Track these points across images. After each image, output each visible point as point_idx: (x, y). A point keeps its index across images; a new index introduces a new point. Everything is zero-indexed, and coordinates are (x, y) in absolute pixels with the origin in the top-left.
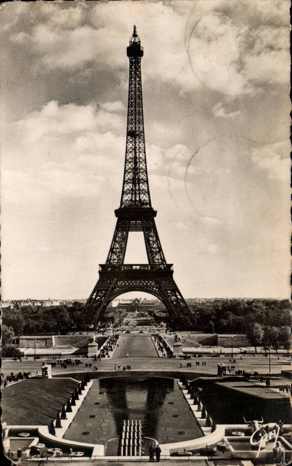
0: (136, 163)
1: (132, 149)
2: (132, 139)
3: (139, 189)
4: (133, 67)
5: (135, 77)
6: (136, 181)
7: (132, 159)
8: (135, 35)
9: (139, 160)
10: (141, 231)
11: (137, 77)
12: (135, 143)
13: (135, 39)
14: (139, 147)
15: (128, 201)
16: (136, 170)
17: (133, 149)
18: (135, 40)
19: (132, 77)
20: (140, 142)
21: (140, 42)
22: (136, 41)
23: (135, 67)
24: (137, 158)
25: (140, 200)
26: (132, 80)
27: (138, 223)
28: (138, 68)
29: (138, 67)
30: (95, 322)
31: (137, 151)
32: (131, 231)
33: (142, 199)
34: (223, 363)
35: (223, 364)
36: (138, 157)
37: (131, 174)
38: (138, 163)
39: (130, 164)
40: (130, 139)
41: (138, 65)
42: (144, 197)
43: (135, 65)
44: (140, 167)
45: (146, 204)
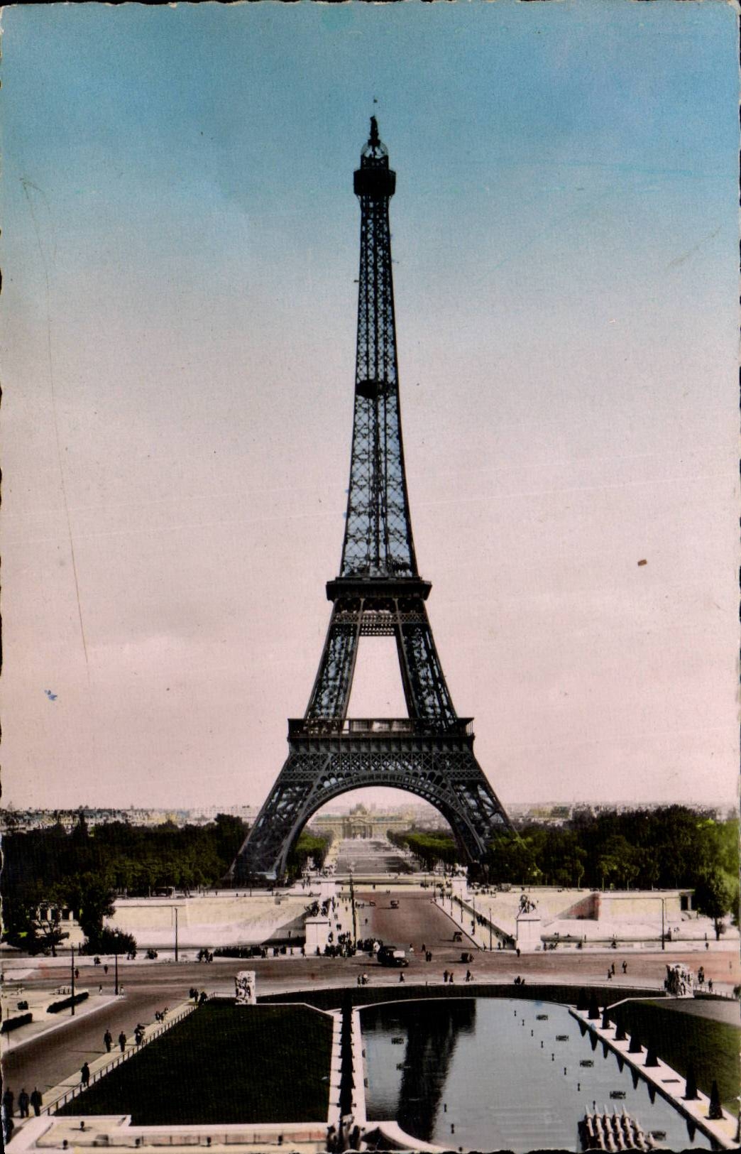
0: (377, 464)
1: (368, 428)
2: (368, 403)
3: (387, 530)
4: (369, 221)
5: (375, 246)
6: (377, 509)
7: (368, 453)
8: (374, 141)
9: (385, 455)
10: (390, 635)
11: (378, 248)
12: (376, 413)
13: (373, 150)
14: (386, 424)
15: (359, 558)
16: (378, 483)
17: (371, 428)
18: (375, 153)
19: (367, 247)
20: (386, 411)
21: (386, 158)
22: (377, 157)
23: (375, 221)
24: (382, 452)
25: (388, 556)
26: (366, 254)
27: (384, 614)
28: (381, 225)
29: (381, 221)
30: (280, 864)
31: (382, 434)
32: (364, 635)
33: (395, 555)
34: (682, 962)
35: (681, 965)
36: (383, 449)
37: (366, 490)
38: (383, 465)
39: (363, 467)
40: (363, 402)
41: (382, 217)
42: (399, 551)
43: (375, 216)
44: (388, 476)
45: (404, 567)
